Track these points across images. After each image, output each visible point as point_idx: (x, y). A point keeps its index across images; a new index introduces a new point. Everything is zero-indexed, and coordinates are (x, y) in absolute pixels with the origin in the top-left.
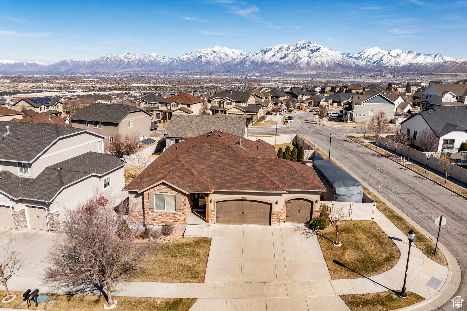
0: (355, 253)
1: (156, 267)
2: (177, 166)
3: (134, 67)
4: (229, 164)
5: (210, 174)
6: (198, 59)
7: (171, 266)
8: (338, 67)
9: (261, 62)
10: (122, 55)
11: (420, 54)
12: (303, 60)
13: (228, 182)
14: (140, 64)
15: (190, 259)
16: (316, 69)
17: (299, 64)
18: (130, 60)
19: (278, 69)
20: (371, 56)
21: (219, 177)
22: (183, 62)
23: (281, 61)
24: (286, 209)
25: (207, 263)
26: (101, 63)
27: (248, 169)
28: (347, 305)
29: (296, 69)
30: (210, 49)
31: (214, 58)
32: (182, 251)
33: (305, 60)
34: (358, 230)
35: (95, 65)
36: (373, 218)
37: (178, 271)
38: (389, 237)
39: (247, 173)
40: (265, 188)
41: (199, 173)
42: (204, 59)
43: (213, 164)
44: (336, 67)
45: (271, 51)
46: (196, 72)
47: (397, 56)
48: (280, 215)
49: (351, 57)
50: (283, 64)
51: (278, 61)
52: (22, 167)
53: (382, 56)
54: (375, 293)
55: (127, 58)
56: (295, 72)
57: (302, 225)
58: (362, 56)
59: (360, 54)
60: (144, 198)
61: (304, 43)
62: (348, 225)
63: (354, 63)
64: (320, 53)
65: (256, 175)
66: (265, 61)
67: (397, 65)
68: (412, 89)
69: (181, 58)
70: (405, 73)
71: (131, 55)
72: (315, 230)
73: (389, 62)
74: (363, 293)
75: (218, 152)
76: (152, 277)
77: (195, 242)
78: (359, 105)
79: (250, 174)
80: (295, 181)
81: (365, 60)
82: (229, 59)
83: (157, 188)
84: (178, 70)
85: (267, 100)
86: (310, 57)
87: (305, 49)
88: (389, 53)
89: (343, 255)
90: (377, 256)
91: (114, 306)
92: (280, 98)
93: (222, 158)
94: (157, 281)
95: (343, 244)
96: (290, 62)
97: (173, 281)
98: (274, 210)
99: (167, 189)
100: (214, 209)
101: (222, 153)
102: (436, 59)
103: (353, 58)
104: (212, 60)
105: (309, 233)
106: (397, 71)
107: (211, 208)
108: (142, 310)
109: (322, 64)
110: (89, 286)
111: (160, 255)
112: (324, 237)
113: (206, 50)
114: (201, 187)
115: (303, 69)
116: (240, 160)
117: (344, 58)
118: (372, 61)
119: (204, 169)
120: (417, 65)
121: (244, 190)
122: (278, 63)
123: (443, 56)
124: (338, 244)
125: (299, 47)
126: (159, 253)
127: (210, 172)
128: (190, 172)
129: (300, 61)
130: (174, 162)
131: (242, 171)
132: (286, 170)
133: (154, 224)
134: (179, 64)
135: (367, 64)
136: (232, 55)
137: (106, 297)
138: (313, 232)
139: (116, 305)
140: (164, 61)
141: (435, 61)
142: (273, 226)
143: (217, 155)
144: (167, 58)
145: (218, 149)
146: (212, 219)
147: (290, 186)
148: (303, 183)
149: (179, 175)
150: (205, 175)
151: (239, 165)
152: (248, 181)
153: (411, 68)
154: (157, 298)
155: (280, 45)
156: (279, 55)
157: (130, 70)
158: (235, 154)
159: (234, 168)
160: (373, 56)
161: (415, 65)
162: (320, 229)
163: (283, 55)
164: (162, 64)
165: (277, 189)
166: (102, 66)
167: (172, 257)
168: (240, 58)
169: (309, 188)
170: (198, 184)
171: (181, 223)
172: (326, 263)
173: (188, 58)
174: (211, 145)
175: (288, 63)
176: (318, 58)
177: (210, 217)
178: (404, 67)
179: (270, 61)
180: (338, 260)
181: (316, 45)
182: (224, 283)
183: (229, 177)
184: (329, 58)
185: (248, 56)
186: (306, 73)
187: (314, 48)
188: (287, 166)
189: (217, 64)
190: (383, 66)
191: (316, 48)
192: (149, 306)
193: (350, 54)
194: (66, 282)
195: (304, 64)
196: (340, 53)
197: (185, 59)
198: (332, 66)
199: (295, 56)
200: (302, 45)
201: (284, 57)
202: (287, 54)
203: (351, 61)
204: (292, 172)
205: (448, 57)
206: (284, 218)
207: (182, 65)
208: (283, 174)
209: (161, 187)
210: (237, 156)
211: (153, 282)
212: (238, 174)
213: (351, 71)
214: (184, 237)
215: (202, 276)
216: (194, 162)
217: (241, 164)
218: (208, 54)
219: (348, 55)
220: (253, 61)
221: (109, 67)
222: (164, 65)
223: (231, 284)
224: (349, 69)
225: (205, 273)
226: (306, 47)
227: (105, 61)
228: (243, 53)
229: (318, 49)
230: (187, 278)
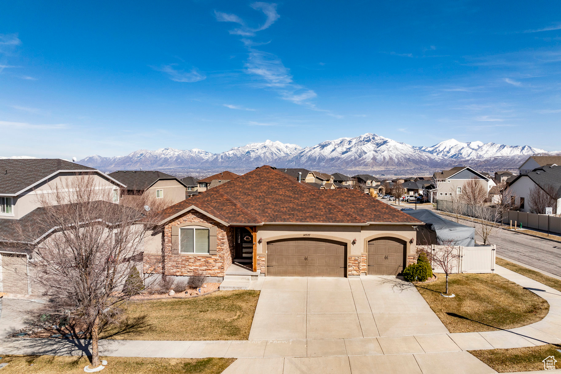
0: (478, 305)
1: (175, 323)
2: (213, 197)
3: (171, 163)
4: (285, 194)
5: (259, 206)
6: (247, 155)
7: (198, 321)
8: (409, 162)
9: (319, 157)
10: (158, 151)
11: (505, 146)
12: (368, 154)
13: (285, 213)
14: (179, 160)
15: (227, 313)
16: (384, 164)
17: (363, 159)
18: (168, 157)
19: (340, 165)
20: (447, 149)
21: (271, 208)
22: (229, 158)
23: (343, 156)
24: (368, 254)
25: (253, 317)
26: (134, 160)
27: (312, 199)
28: (483, 362)
29: (361, 165)
30: (260, 144)
31: (265, 153)
32: (216, 305)
33: (370, 154)
34: (475, 282)
35: (127, 162)
36: (493, 270)
37: (207, 327)
38: (524, 288)
39: (311, 204)
40: (337, 220)
41: (243, 205)
42: (253, 155)
43: (263, 195)
44: (407, 162)
45: (331, 145)
46: (244, 169)
47: (478, 149)
48: (359, 261)
49: (424, 151)
50: (345, 160)
51: (339, 156)
52: (4, 204)
53: (460, 149)
54: (525, 348)
55: (164, 154)
56: (359, 168)
57: (393, 277)
58: (438, 149)
59: (435, 147)
60: (165, 234)
61: (368, 135)
62: (459, 277)
63: (428, 157)
64: (388, 147)
65: (323, 206)
66: (323, 156)
67: (479, 158)
68: (502, 179)
69: (227, 153)
70: (489, 167)
71: (169, 151)
72: (412, 281)
73: (469, 156)
74: (506, 348)
75: (270, 183)
76: (168, 334)
77: (236, 295)
78: (444, 182)
79: (314, 205)
80: (378, 213)
81: (441, 154)
82: (282, 154)
83: (184, 218)
84: (223, 167)
85: (329, 182)
86: (376, 151)
87: (370, 142)
88: (468, 145)
89: (460, 307)
90: (513, 308)
91: (101, 368)
92: (345, 182)
93: (276, 189)
94: (174, 339)
95: (457, 295)
96: (353, 157)
97: (199, 339)
98: (350, 253)
99: (197, 220)
100: (264, 253)
101: (275, 183)
102: (524, 151)
103: (427, 151)
104: (262, 155)
105: (404, 285)
106: (480, 166)
107: (260, 250)
108: (144, 373)
109: (391, 158)
110: (66, 346)
111: (182, 310)
112: (427, 289)
113: (256, 144)
114: (246, 218)
115: (369, 165)
116: (300, 190)
117: (416, 152)
118: (450, 155)
119: (251, 200)
120: (503, 159)
121: (308, 222)
122: (339, 158)
123: (533, 148)
124: (449, 294)
125: (363, 141)
126: (182, 308)
127: (260, 204)
128: (231, 202)
129: (364, 156)
130: (210, 192)
131: (303, 201)
132: (365, 202)
133: (178, 274)
134: (224, 161)
135: (443, 158)
136: (285, 150)
137: (90, 357)
138: (410, 284)
139: (104, 367)
140: (207, 157)
141: (523, 153)
142: (349, 278)
143: (269, 186)
144: (210, 154)
145: (270, 179)
146: (261, 268)
147: (372, 218)
148: (390, 215)
149: (216, 206)
150: (252, 206)
151: (299, 196)
152: (312, 212)
153: (496, 162)
154: (172, 358)
155: (341, 139)
156: (340, 149)
157: (168, 168)
158: (292, 184)
159: (292, 199)
160: (450, 149)
161: (500, 159)
162: (420, 280)
163: (345, 150)
164: (204, 160)
165: (354, 221)
166: (135, 163)
167: (201, 312)
168: (295, 153)
169: (399, 220)
170: (242, 215)
171: (216, 271)
172: (437, 315)
173: (234, 153)
174: (261, 176)
175: (351, 158)
176: (386, 152)
177: (259, 265)
178: (487, 161)
179: (330, 157)
180: (455, 312)
181: (382, 137)
182: (279, 340)
183: (285, 208)
184: (399, 153)
185: (303, 150)
186: (373, 169)
187: (380, 141)
188: (366, 198)
189: (268, 161)
190: (462, 160)
191: (382, 141)
192: (158, 368)
193: (422, 147)
194: (33, 342)
195: (370, 160)
196: (411, 146)
197: (231, 155)
198: (403, 161)
199: (359, 150)
200: (366, 138)
201: (346, 152)
202: (349, 148)
203: (424, 155)
204: (374, 203)
205: (539, 149)
206: (365, 267)
207: (227, 161)
208: (361, 205)
209: (189, 217)
210: (296, 186)
211: (168, 340)
212: (298, 205)
213: (426, 166)
214: (220, 289)
215: (245, 333)
216: (238, 193)
217: (301, 195)
218: (257, 150)
219: (420, 148)
220: (309, 157)
221: (143, 164)
222: (207, 161)
223: (291, 341)
224: (422, 164)
225: (250, 329)
226: (370, 140)
227: (138, 157)
228: (299, 147)
229: (385, 142)
230: (221, 334)
